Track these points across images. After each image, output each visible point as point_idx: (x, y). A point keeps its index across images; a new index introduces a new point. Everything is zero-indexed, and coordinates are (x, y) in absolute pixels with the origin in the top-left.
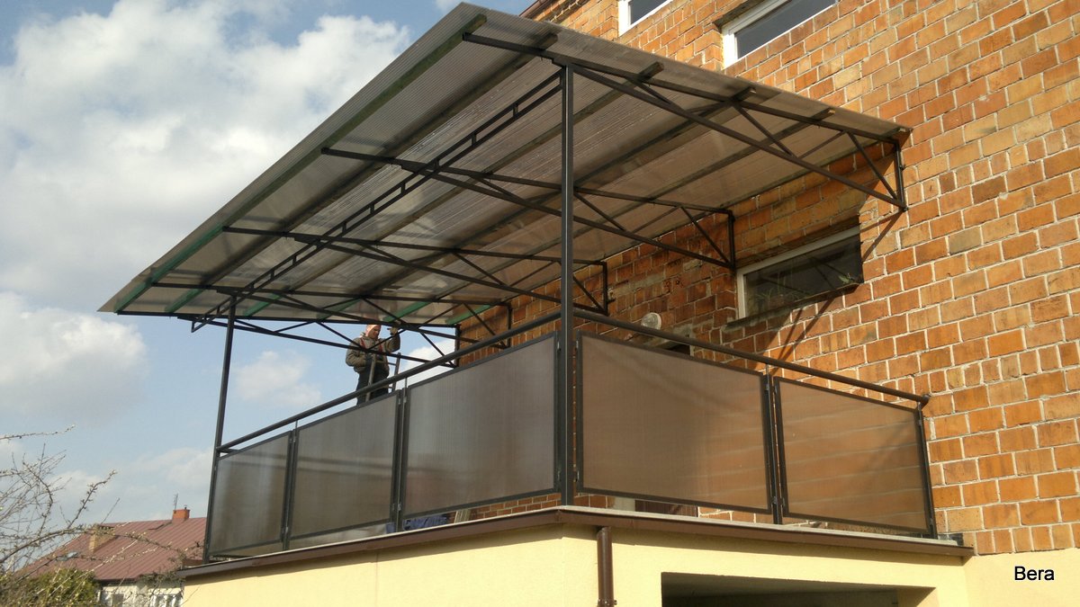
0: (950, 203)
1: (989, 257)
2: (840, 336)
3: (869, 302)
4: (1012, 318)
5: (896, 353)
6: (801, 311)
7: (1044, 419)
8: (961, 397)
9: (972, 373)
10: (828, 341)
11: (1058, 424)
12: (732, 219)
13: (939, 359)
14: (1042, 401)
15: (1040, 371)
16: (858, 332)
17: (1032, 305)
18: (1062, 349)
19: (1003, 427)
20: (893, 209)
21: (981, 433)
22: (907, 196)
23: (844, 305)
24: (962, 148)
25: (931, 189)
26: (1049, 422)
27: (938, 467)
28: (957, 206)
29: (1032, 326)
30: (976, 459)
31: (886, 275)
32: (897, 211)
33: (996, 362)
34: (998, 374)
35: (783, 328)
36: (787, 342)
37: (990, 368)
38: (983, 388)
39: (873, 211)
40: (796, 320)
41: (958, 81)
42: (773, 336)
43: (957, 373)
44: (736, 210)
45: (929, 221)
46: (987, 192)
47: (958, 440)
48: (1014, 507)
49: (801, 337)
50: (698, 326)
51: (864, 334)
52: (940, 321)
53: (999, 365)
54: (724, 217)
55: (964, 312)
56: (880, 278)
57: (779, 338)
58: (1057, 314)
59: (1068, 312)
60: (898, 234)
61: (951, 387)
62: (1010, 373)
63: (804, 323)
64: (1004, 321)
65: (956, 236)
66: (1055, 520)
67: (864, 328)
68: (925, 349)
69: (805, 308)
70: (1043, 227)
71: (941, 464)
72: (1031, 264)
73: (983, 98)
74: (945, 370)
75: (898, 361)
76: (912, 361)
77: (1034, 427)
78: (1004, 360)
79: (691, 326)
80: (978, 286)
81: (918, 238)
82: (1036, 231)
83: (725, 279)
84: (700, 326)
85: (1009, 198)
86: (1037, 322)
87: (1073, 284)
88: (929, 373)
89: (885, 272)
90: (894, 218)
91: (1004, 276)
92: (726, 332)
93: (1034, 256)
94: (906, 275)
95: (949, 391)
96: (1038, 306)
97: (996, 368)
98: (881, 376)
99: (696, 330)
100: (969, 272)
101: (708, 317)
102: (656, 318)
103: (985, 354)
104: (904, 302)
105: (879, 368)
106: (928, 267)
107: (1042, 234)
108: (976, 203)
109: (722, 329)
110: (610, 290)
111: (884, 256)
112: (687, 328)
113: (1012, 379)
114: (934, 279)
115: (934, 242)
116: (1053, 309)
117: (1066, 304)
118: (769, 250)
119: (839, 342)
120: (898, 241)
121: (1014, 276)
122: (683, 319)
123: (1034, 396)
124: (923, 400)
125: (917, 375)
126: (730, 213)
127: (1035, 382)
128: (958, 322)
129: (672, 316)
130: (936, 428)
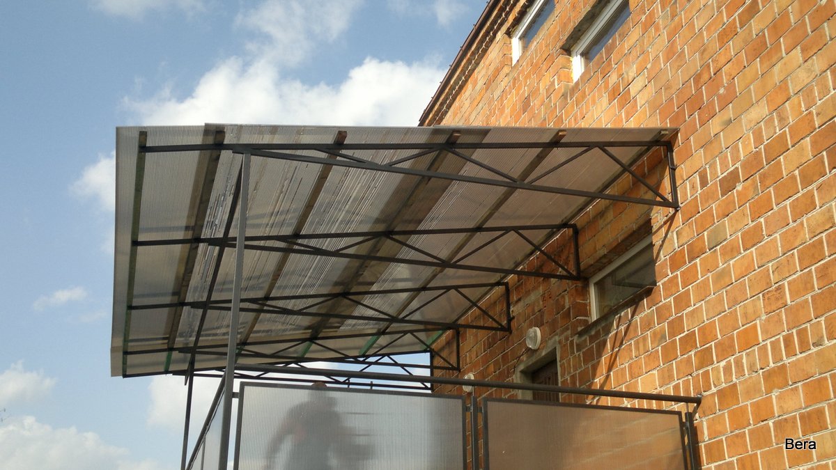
0: (707, 197)
1: (731, 251)
2: (645, 339)
3: (661, 304)
4: (750, 311)
5: (679, 354)
6: (620, 317)
7: (776, 415)
8: (721, 393)
9: (727, 369)
10: (637, 348)
11: (786, 419)
12: (576, 232)
13: (705, 358)
14: (775, 394)
15: (772, 365)
16: (655, 334)
17: (763, 295)
18: (785, 340)
19: (750, 424)
20: (672, 211)
21: (737, 432)
22: (679, 195)
23: (646, 310)
24: (711, 142)
25: (693, 187)
26: (780, 418)
28: (710, 202)
29: (764, 317)
30: (735, 459)
31: (671, 276)
32: (674, 211)
33: (741, 357)
34: (744, 370)
35: (610, 335)
36: (613, 349)
37: (738, 363)
38: (735, 385)
39: (659, 216)
40: (618, 327)
41: (705, 77)
42: (605, 343)
43: (718, 368)
44: (578, 220)
45: (694, 219)
46: (729, 184)
47: (722, 440)
49: (621, 344)
50: (561, 338)
51: (659, 336)
52: (705, 319)
53: (744, 361)
54: (568, 232)
55: (720, 309)
56: (666, 279)
57: (609, 345)
58: (780, 303)
59: (786, 301)
60: (675, 233)
61: (715, 386)
62: (752, 369)
63: (623, 328)
64: (745, 315)
65: (711, 231)
67: (658, 329)
68: (697, 348)
69: (622, 314)
70: (766, 215)
71: (712, 466)
72: (760, 255)
73: (722, 91)
74: (710, 368)
75: (681, 361)
76: (689, 359)
77: (771, 423)
78: (748, 354)
79: (557, 338)
80: (727, 281)
81: (689, 235)
82: (762, 220)
83: (576, 290)
84: (563, 337)
85: (744, 188)
86: (767, 313)
87: (789, 272)
88: (701, 372)
89: (669, 273)
90: (672, 219)
91: (744, 269)
92: (578, 342)
93: (762, 245)
94: (682, 273)
95: (714, 390)
96: (766, 296)
97: (742, 363)
98: (671, 378)
99: (560, 342)
100: (721, 266)
101: (567, 329)
102: (535, 332)
103: (735, 350)
104: (682, 301)
105: (670, 370)
106: (696, 264)
107: (766, 222)
108: (722, 196)
109: (576, 339)
110: (512, 309)
111: (668, 257)
112: (555, 341)
113: (754, 374)
114: (700, 276)
115: (698, 239)
116: (777, 299)
117: (785, 293)
118: (601, 258)
119: (644, 345)
120: (676, 241)
121: (749, 269)
122: (553, 331)
123: (769, 391)
124: (698, 401)
125: (694, 375)
126: (574, 226)
127: (768, 376)
128: (716, 318)
129: (547, 329)
130: (708, 428)
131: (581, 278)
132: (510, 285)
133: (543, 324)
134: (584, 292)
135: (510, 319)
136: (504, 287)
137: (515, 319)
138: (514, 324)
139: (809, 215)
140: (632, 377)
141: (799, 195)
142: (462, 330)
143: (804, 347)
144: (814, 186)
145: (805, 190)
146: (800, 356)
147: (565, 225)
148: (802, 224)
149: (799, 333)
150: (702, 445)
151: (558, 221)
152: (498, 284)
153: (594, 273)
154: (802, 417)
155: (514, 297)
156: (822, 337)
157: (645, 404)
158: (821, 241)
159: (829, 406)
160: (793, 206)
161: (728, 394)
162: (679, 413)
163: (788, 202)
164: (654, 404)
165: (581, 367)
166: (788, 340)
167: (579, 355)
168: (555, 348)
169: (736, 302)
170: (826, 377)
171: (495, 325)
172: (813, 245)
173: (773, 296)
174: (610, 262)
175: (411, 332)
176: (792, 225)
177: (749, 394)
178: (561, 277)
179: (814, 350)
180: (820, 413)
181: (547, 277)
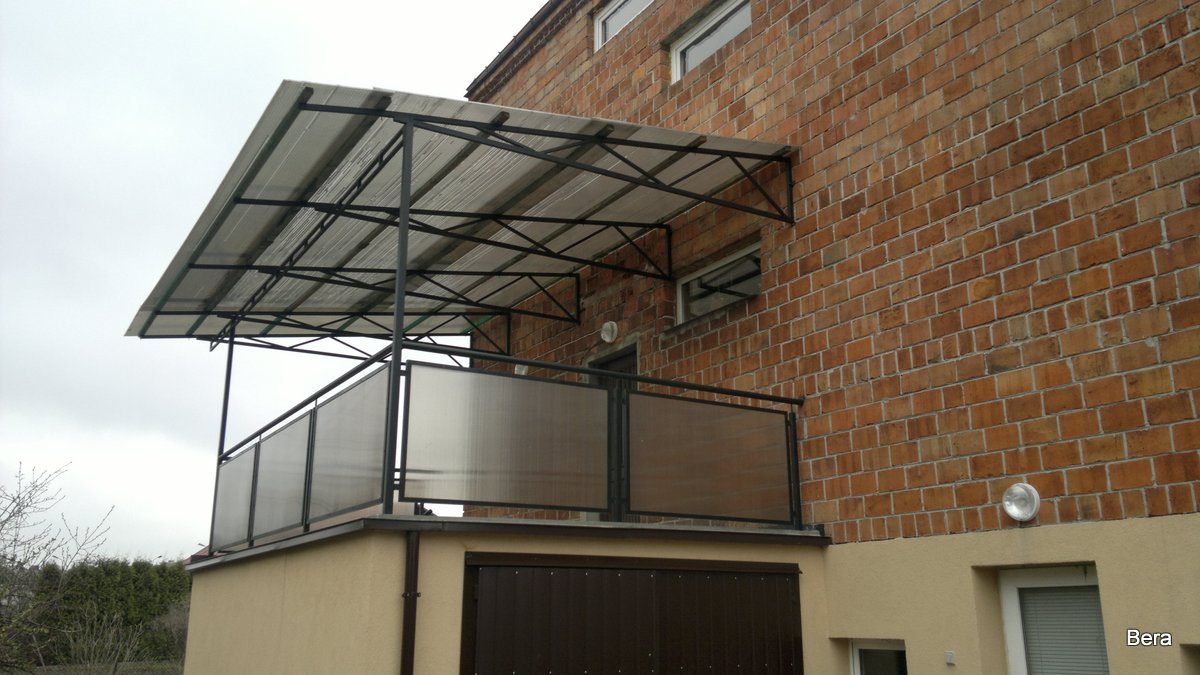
0: (826, 217)
1: (848, 270)
2: (744, 342)
3: (765, 311)
4: (865, 326)
5: (782, 359)
7: (884, 420)
8: (826, 398)
9: (835, 376)
10: (735, 350)
11: (893, 425)
12: (671, 232)
13: (811, 365)
14: (883, 403)
15: (883, 376)
16: (756, 339)
17: (880, 314)
18: (900, 354)
19: (854, 426)
20: (786, 225)
21: (840, 433)
22: (795, 211)
23: (748, 315)
24: (836, 164)
25: (812, 205)
26: (888, 423)
27: (808, 463)
28: (830, 221)
29: (879, 334)
30: (835, 456)
31: (779, 286)
32: (788, 226)
33: (852, 367)
34: (852, 379)
35: (703, 336)
37: (848, 372)
38: (842, 391)
39: (770, 228)
41: (835, 101)
43: (824, 376)
44: (674, 223)
45: (810, 235)
46: (852, 207)
47: (823, 439)
48: (861, 499)
50: (642, 334)
51: (761, 341)
52: (814, 330)
53: (854, 370)
54: (661, 232)
55: (831, 321)
56: (773, 289)
58: (897, 323)
59: (904, 321)
60: (787, 247)
61: (820, 391)
62: (862, 378)
64: (859, 329)
65: (829, 249)
66: (888, 512)
67: (760, 335)
68: (803, 355)
70: (891, 241)
71: (810, 461)
72: (881, 276)
73: (853, 118)
74: (816, 375)
75: (784, 366)
76: (793, 366)
77: (877, 427)
78: (858, 365)
79: (638, 334)
80: (842, 297)
81: (803, 250)
82: (886, 245)
83: (663, 289)
84: (644, 334)
85: (869, 213)
86: (883, 330)
87: (910, 294)
88: (805, 377)
89: (777, 283)
91: (861, 287)
92: (663, 339)
93: (883, 268)
94: (792, 286)
95: (818, 394)
96: (884, 315)
97: (852, 372)
98: (771, 380)
99: (641, 338)
100: (837, 283)
101: (651, 326)
102: (612, 326)
103: (845, 361)
104: (790, 311)
105: (770, 373)
106: (808, 279)
107: (890, 247)
108: (844, 218)
109: (662, 337)
110: (582, 300)
111: (777, 269)
112: (636, 337)
113: (863, 383)
114: (811, 290)
115: (814, 255)
116: (895, 318)
117: (904, 313)
118: (697, 262)
119: (743, 348)
120: (787, 254)
121: (868, 287)
122: (633, 326)
123: (879, 398)
124: (800, 403)
125: (796, 379)
126: (668, 227)
127: (879, 385)
128: (827, 330)
129: (626, 324)
130: (809, 428)
131: (669, 278)
132: (581, 278)
133: (621, 319)
134: (670, 291)
135: (579, 311)
136: (574, 278)
137: (586, 312)
138: (585, 316)
139: (937, 246)
140: (726, 376)
141: (928, 226)
142: (515, 315)
143: (919, 361)
144: (945, 220)
145: (935, 223)
146: (914, 370)
147: (659, 225)
148: (928, 253)
149: (914, 350)
150: (801, 443)
151: (652, 220)
152: (570, 275)
153: (685, 275)
154: (911, 423)
155: (585, 290)
156: (939, 355)
157: (739, 400)
158: (947, 271)
159: (940, 415)
160: (921, 236)
161: (832, 399)
162: (785, 413)
163: (915, 232)
164: (750, 402)
165: (665, 363)
166: (903, 356)
167: (664, 353)
168: (635, 344)
169: (849, 317)
170: (939, 391)
171: (562, 314)
172: (938, 273)
173: (890, 315)
174: (704, 266)
175: (463, 314)
176: (917, 253)
177: (854, 401)
178: (647, 275)
179: (929, 366)
180: (929, 421)
181: (630, 273)
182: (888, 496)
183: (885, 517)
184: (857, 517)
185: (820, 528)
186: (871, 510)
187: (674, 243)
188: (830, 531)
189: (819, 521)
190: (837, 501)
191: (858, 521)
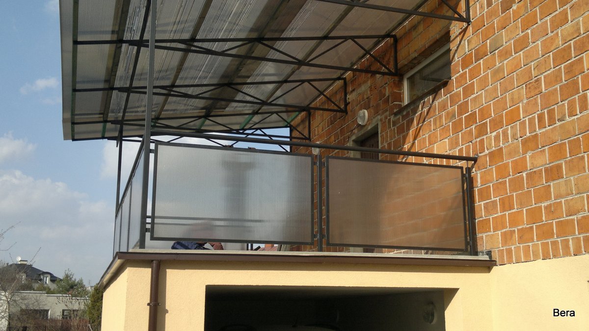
0: (491, 15)
1: (506, 54)
2: (441, 117)
3: (454, 92)
4: (516, 96)
5: (464, 127)
6: (424, 102)
7: (529, 169)
8: (491, 154)
9: (497, 138)
10: (435, 123)
11: (535, 171)
12: (396, 40)
13: (482, 130)
14: (528, 155)
15: (528, 134)
16: (448, 114)
17: (526, 86)
18: (539, 117)
19: (510, 175)
20: (465, 24)
21: (501, 180)
22: (471, 13)
23: (443, 96)
25: (482, 7)
26: (531, 171)
27: (480, 204)
28: (493, 18)
29: (525, 101)
30: (498, 198)
31: (461, 72)
32: (467, 25)
33: (507, 129)
34: (508, 138)
35: (417, 115)
36: (418, 125)
37: (505, 134)
38: (501, 148)
39: (456, 28)
40: (422, 109)
42: (412, 120)
43: (490, 138)
44: (397, 32)
45: (480, 30)
46: (507, 5)
47: (490, 186)
48: (514, 231)
49: (424, 121)
50: (382, 117)
51: (451, 115)
52: (484, 103)
53: (509, 132)
54: (389, 40)
55: (494, 95)
56: (458, 75)
57: (415, 122)
58: (537, 91)
59: (542, 90)
60: (466, 41)
61: (488, 149)
62: (514, 137)
63: (425, 110)
64: (512, 100)
65: (493, 39)
66: (532, 240)
67: (451, 111)
68: (477, 123)
69: (426, 99)
70: (533, 27)
71: (482, 203)
72: (526, 56)
74: (485, 137)
75: (465, 132)
76: (471, 132)
77: (524, 174)
78: (512, 127)
79: (379, 117)
80: (501, 75)
81: (476, 42)
82: (529, 31)
83: (394, 83)
84: (383, 117)
85: (518, 7)
86: (528, 98)
87: (546, 69)
88: (478, 140)
89: (461, 70)
90: (465, 31)
91: (513, 67)
92: (394, 120)
93: (528, 50)
94: (470, 70)
95: (487, 152)
96: (528, 86)
97: (508, 134)
98: (457, 144)
99: (381, 120)
100: (498, 65)
101: (386, 111)
102: (364, 113)
103: (503, 124)
104: (468, 91)
105: (457, 138)
106: (480, 64)
107: (532, 32)
108: (502, 14)
109: (392, 118)
110: (348, 97)
111: (460, 59)
112: (378, 119)
113: (516, 141)
114: (482, 73)
115: (482, 45)
116: (536, 88)
117: (541, 84)
118: (413, 60)
119: (440, 121)
120: (467, 47)
121: (517, 66)
122: (377, 113)
123: (525, 152)
124: (475, 160)
125: (474, 142)
126: (394, 37)
127: (525, 143)
128: (492, 102)
129: (372, 111)
130: (481, 178)
131: (398, 74)
132: (347, 80)
133: (370, 108)
134: (399, 84)
135: (346, 104)
136: (343, 81)
137: (350, 104)
138: (349, 107)
139: (563, 27)
140: (430, 144)
141: (557, 12)
142: (312, 111)
143: (552, 122)
144: (568, 6)
145: (562, 9)
146: (548, 128)
147: (388, 35)
148: (557, 34)
149: (548, 112)
150: (476, 190)
151: (383, 33)
152: (339, 78)
153: (407, 71)
154: (546, 170)
155: (350, 89)
156: (565, 115)
157: (438, 161)
158: (570, 46)
159: (566, 162)
160: (552, 21)
161: (497, 155)
162: (461, 168)
163: (548, 18)
164: (444, 162)
165: (395, 137)
166: (541, 118)
167: (394, 129)
168: (378, 124)
169: (506, 91)
170: (565, 142)
171: (336, 108)
172: (564, 49)
173: (533, 85)
174: (419, 63)
175: (277, 113)
176: (550, 34)
177: (510, 155)
178: (384, 74)
179: (558, 124)
180: (559, 167)
181: (374, 73)
182: (532, 227)
183: (530, 244)
184: (512, 245)
185: (489, 253)
186: (521, 240)
187: (399, 48)
188: (496, 256)
189: (488, 249)
190: (499, 232)
191: (513, 247)
